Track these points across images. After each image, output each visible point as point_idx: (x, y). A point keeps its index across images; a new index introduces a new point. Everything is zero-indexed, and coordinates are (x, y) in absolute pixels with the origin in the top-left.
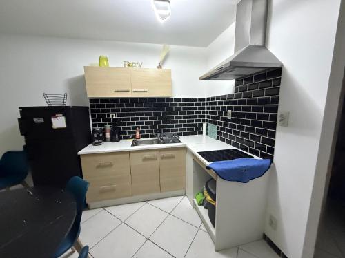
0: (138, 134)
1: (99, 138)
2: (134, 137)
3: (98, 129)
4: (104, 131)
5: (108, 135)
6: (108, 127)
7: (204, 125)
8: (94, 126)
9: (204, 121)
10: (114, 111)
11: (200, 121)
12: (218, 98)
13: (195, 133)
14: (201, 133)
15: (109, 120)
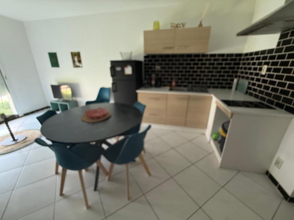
0: (174, 84)
1: (148, 83)
2: (171, 86)
3: (147, 77)
4: (151, 79)
5: (153, 82)
6: (154, 76)
7: (235, 80)
8: (145, 75)
9: (236, 77)
10: (159, 64)
11: (232, 76)
12: (257, 53)
13: (224, 88)
14: (230, 88)
15: (154, 71)
